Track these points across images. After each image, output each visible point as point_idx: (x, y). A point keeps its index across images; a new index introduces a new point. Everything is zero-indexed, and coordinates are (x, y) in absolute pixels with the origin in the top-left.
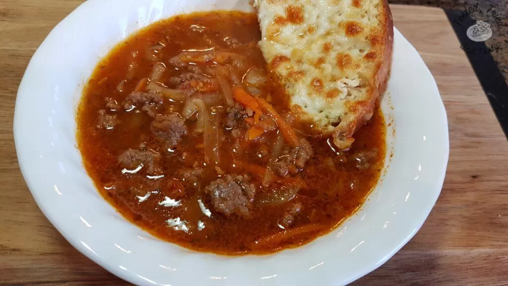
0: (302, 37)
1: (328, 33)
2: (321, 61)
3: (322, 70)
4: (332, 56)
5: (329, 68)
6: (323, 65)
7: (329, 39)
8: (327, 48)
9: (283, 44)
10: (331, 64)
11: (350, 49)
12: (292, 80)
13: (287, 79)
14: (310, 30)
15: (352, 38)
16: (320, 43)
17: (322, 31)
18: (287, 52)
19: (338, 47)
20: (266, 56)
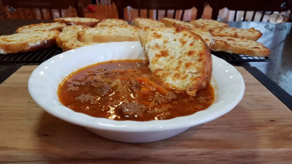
0: (168, 61)
1: (180, 58)
2: (178, 67)
3: (179, 71)
4: (183, 64)
5: (182, 69)
6: (179, 69)
7: (181, 59)
8: (180, 62)
9: (160, 64)
10: (183, 67)
11: (191, 61)
12: (165, 76)
13: (162, 77)
14: (172, 58)
15: (191, 56)
16: (177, 61)
17: (177, 57)
18: (162, 67)
19: (185, 61)
20: (152, 70)
